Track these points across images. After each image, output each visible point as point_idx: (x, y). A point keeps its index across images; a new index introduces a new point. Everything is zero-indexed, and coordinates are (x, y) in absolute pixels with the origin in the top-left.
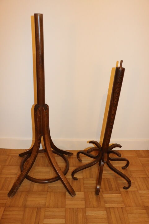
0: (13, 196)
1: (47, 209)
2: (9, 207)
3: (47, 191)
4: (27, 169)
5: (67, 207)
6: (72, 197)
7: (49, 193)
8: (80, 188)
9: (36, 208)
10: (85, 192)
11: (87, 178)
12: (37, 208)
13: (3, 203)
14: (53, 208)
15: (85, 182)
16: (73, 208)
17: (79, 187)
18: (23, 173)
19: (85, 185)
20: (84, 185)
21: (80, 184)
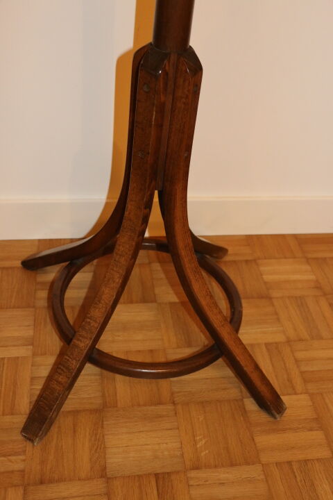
0: (46, 434)
1: (193, 474)
2: (42, 482)
3: (174, 403)
4: (95, 325)
5: (264, 459)
6: (272, 419)
7: (179, 407)
8: (290, 380)
9: (150, 474)
10: (312, 396)
11: (301, 340)
12: (157, 475)
13: (12, 472)
14: (216, 467)
15: (300, 355)
16: (289, 463)
17: (285, 376)
18: (82, 345)
19: (304, 368)
20: (298, 367)
21: (285, 364)
